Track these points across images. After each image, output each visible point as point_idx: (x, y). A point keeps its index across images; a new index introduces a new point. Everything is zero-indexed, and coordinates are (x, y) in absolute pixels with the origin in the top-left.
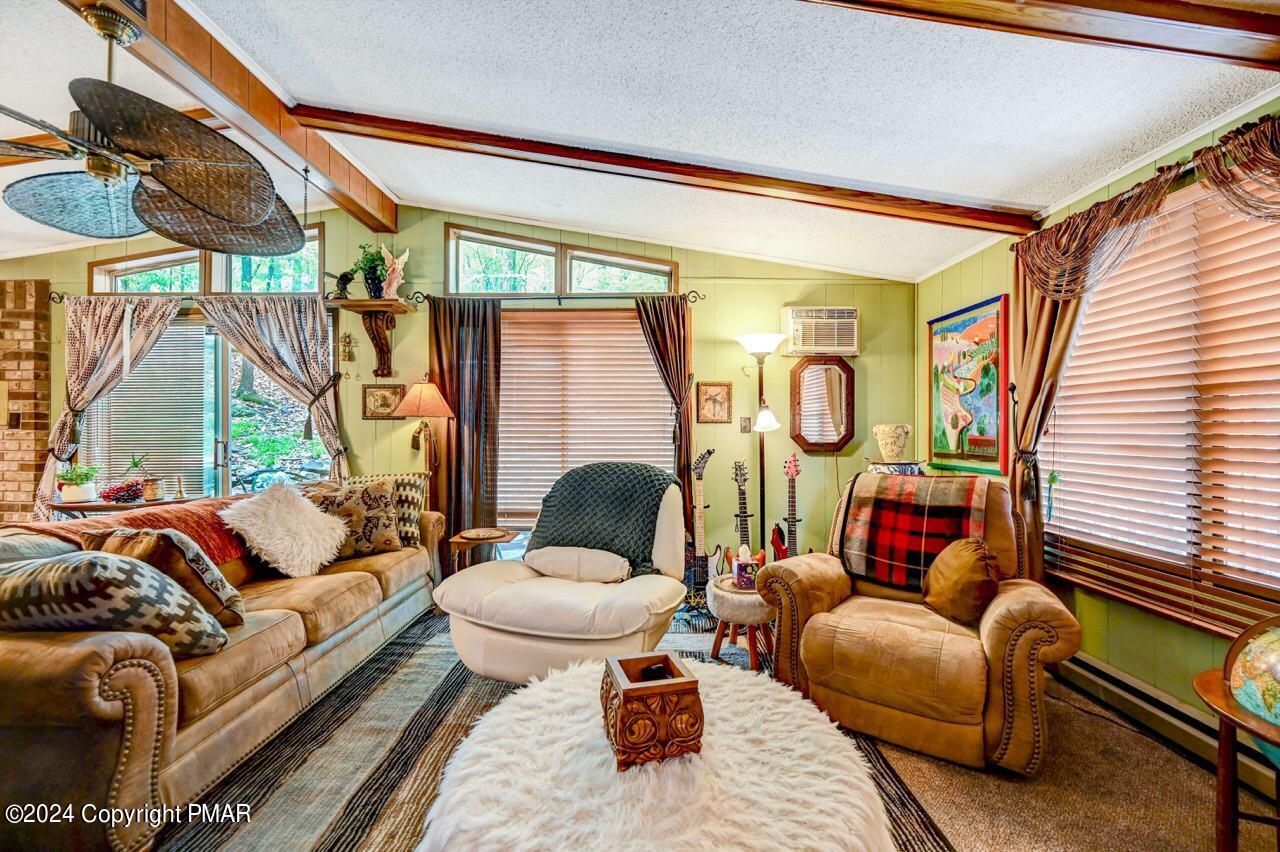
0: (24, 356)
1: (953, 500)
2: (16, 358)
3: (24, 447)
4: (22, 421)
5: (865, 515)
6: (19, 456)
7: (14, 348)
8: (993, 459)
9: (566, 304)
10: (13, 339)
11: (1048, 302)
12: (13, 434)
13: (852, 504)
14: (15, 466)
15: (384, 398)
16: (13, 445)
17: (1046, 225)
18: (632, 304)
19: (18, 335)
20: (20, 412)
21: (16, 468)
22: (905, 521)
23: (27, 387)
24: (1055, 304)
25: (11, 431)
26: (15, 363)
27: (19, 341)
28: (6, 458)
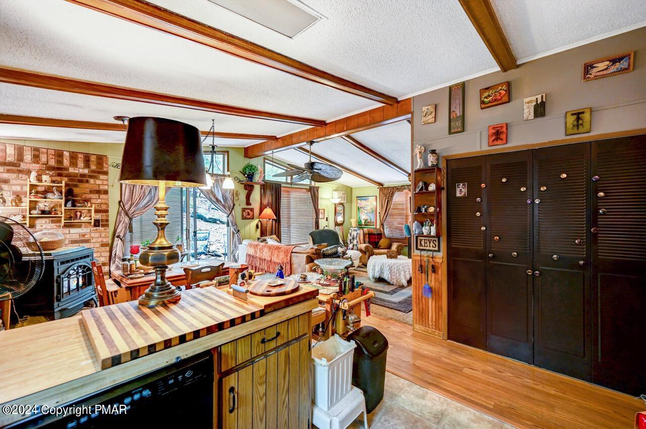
0: (102, 192)
1: (379, 232)
2: (97, 193)
3: (103, 236)
4: (101, 223)
5: (367, 236)
6: (100, 240)
7: (97, 188)
8: (374, 225)
9: (293, 186)
10: (95, 184)
11: (387, 200)
12: (96, 230)
13: (364, 234)
14: (98, 245)
15: (248, 212)
16: (97, 235)
17: (384, 186)
18: (308, 188)
19: (98, 182)
20: (100, 219)
21: (99, 246)
22: (373, 236)
23: (104, 207)
24: (388, 201)
25: (95, 228)
26: (97, 195)
27: (99, 185)
28: (92, 241)
